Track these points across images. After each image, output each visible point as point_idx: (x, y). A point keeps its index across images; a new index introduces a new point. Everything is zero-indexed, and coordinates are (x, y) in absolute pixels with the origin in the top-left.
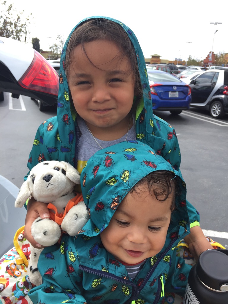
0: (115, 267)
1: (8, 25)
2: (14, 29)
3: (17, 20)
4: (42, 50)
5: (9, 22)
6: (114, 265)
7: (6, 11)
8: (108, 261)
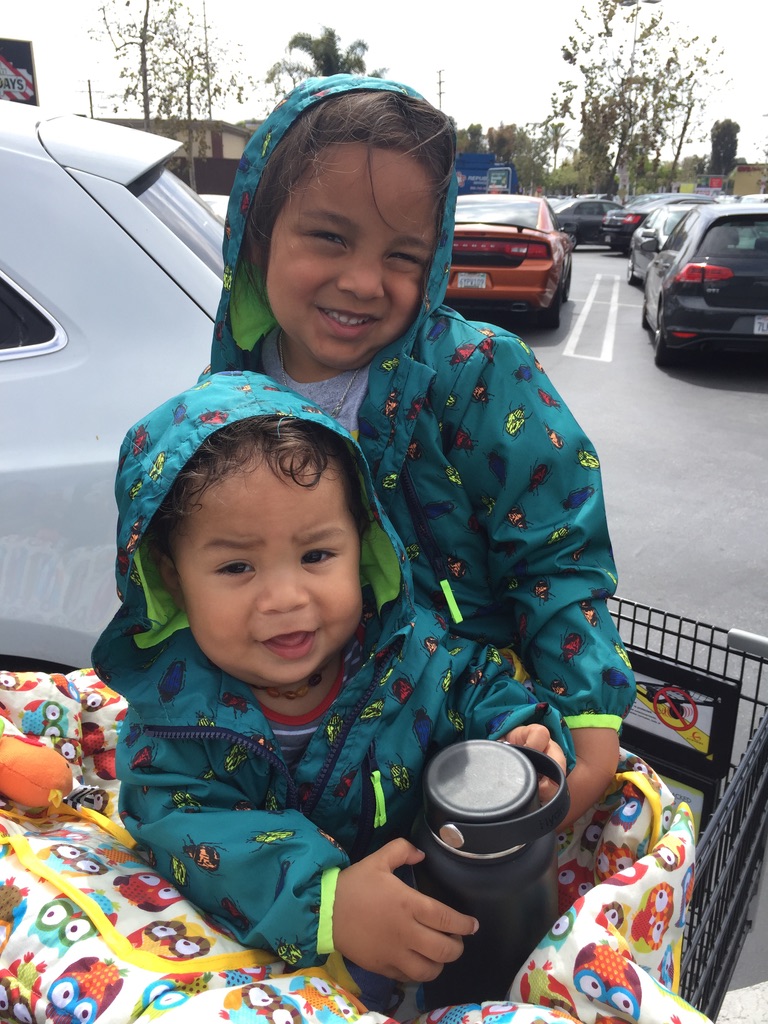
0: (235, 712)
1: (634, 86)
2: (650, 99)
3: (667, 69)
4: (743, 159)
5: (641, 75)
6: (231, 709)
7: (635, 42)
8: (221, 697)
